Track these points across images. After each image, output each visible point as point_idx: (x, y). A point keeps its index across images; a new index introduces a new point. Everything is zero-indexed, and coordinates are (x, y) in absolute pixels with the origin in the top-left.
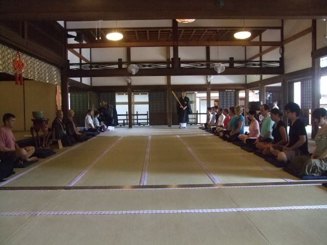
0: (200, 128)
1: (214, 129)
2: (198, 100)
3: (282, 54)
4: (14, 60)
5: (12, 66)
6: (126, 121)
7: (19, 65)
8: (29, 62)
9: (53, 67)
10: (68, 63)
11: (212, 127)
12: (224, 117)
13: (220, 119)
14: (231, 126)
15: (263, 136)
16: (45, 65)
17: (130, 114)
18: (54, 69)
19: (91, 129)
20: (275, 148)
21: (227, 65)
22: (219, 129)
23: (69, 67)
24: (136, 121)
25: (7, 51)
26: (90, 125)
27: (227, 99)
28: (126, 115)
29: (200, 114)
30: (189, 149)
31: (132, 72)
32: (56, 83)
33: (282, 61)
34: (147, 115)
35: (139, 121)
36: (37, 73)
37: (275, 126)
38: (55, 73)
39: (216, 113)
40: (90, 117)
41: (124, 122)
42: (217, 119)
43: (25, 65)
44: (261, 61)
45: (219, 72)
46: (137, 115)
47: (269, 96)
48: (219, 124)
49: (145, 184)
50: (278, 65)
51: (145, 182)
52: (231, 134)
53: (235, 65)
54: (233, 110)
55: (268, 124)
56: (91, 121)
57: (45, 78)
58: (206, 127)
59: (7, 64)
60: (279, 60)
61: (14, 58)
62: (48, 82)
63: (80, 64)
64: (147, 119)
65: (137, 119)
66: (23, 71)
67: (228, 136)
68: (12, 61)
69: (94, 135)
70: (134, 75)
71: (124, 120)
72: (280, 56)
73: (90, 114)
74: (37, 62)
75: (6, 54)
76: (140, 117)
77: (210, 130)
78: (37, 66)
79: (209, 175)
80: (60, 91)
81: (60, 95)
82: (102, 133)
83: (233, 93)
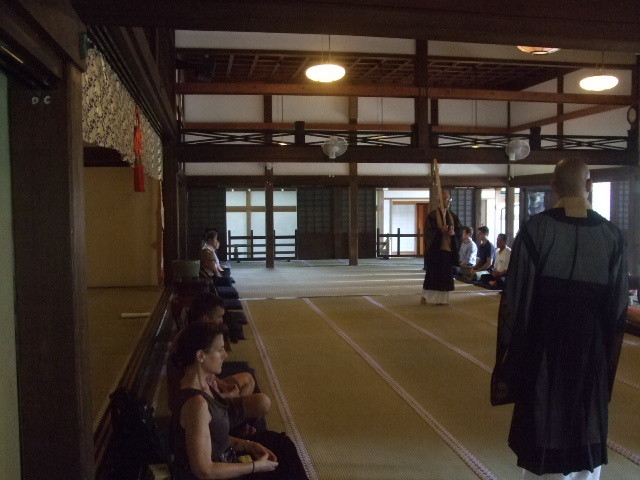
1: (487, 277)
4: (135, 127)
18: (159, 142)
27: (457, 206)
29: (403, 235)
32: (160, 177)
33: (634, 137)
34: (295, 237)
38: (159, 151)
46: (279, 237)
48: (498, 268)
60: (626, 135)
61: (134, 123)
62: (153, 175)
64: (296, 245)
81: (162, 204)
83: (469, 192)
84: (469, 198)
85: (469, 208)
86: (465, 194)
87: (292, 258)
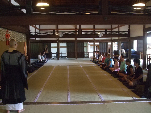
0: (91, 60)
1: (98, 62)
2: (89, 46)
3: (129, 28)
4: (6, 34)
5: (4, 37)
6: (56, 56)
7: (8, 36)
8: (12, 34)
9: (23, 34)
10: (30, 32)
11: (96, 61)
12: (102, 57)
13: (100, 57)
14: (106, 62)
15: (121, 70)
16: (19, 34)
17: (58, 53)
18: (23, 35)
19: (40, 62)
20: (128, 78)
21: (104, 33)
22: (100, 63)
23: (30, 34)
24: (60, 56)
25: (2, 30)
26: (40, 60)
27: (103, 46)
28: (56, 53)
29: (90, 53)
30: (87, 75)
31: (60, 36)
32: (24, 42)
33: (129, 31)
34: (66, 53)
35: (62, 56)
36: (15, 38)
37: (128, 67)
38: (24, 37)
39: (98, 54)
40: (40, 56)
41: (55, 56)
42: (99, 57)
43: (10, 36)
44: (119, 31)
45: (100, 36)
46: (61, 53)
47: (122, 44)
48: (100, 60)
49: (70, 100)
50: (127, 33)
51: (70, 99)
52: (106, 67)
53: (108, 33)
54: (107, 55)
55: (124, 65)
56: (40, 58)
57: (19, 40)
58: (94, 60)
59: (2, 37)
60: (127, 31)
61: (5, 33)
62: (20, 41)
63: (35, 32)
64: (66, 55)
65: (61, 55)
66: (9, 38)
67: (105, 68)
68: (4, 35)
69: (42, 65)
70: (60, 38)
71: (55, 55)
72: (128, 29)
73: (40, 55)
74: (16, 33)
75: (2, 32)
76: (62, 54)
77: (96, 62)
78: (15, 35)
79: (99, 94)
80: (26, 45)
81: (26, 47)
82: (45, 63)
83: (105, 43)
84: (105, 44)
85: (105, 47)
86: (104, 44)
87: (65, 58)
